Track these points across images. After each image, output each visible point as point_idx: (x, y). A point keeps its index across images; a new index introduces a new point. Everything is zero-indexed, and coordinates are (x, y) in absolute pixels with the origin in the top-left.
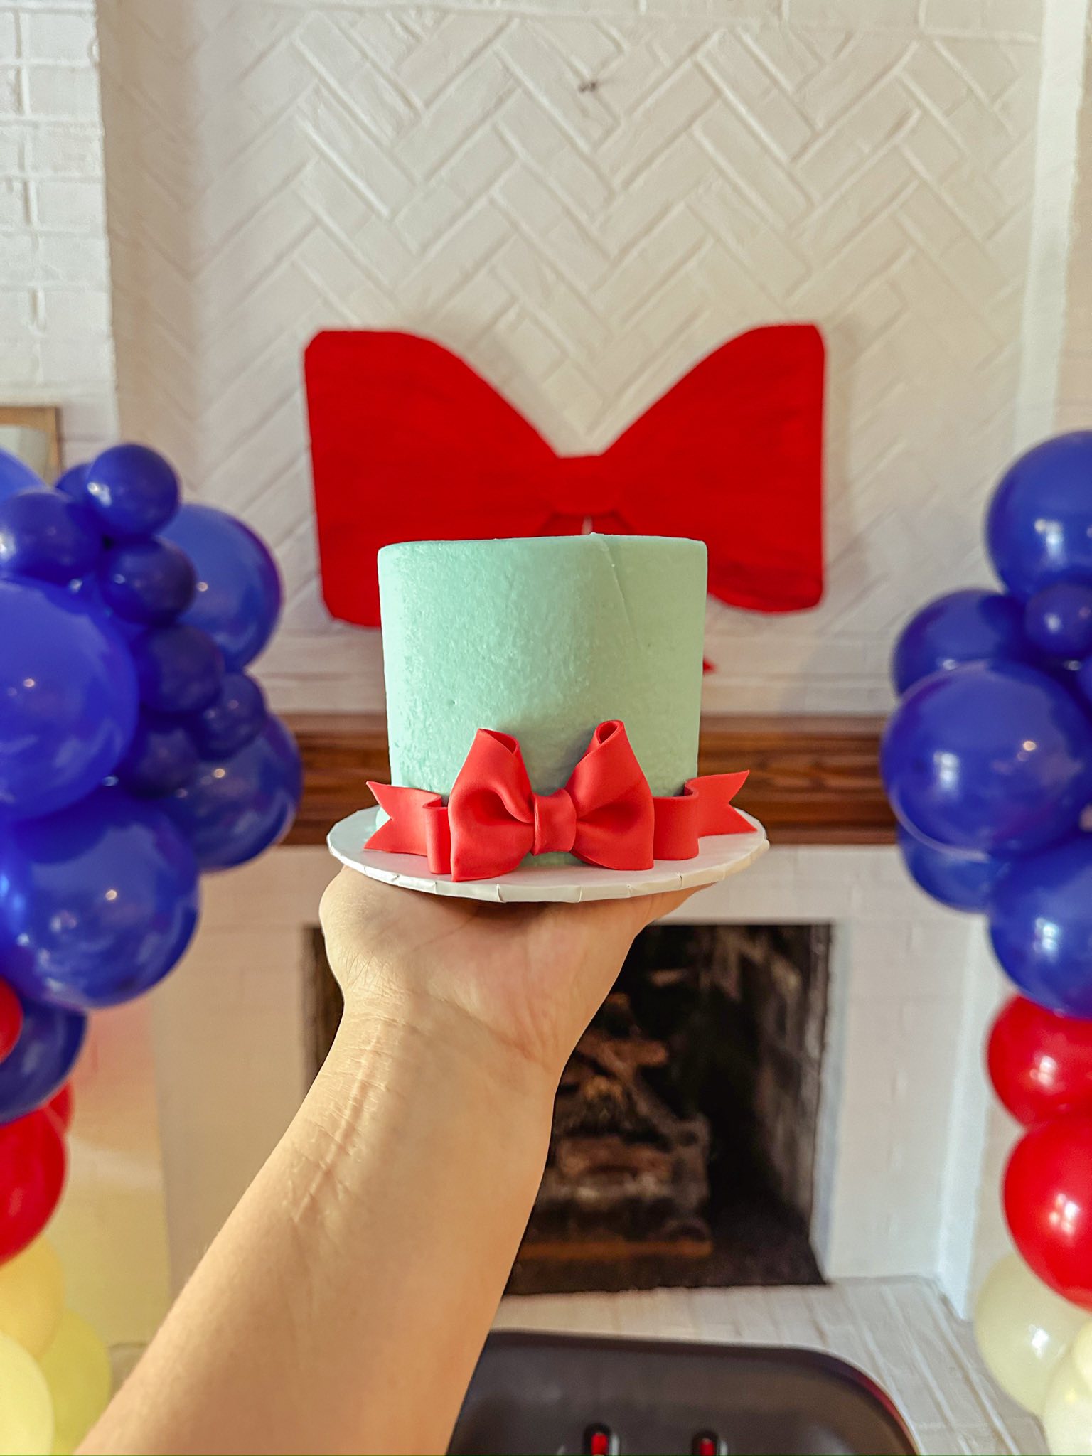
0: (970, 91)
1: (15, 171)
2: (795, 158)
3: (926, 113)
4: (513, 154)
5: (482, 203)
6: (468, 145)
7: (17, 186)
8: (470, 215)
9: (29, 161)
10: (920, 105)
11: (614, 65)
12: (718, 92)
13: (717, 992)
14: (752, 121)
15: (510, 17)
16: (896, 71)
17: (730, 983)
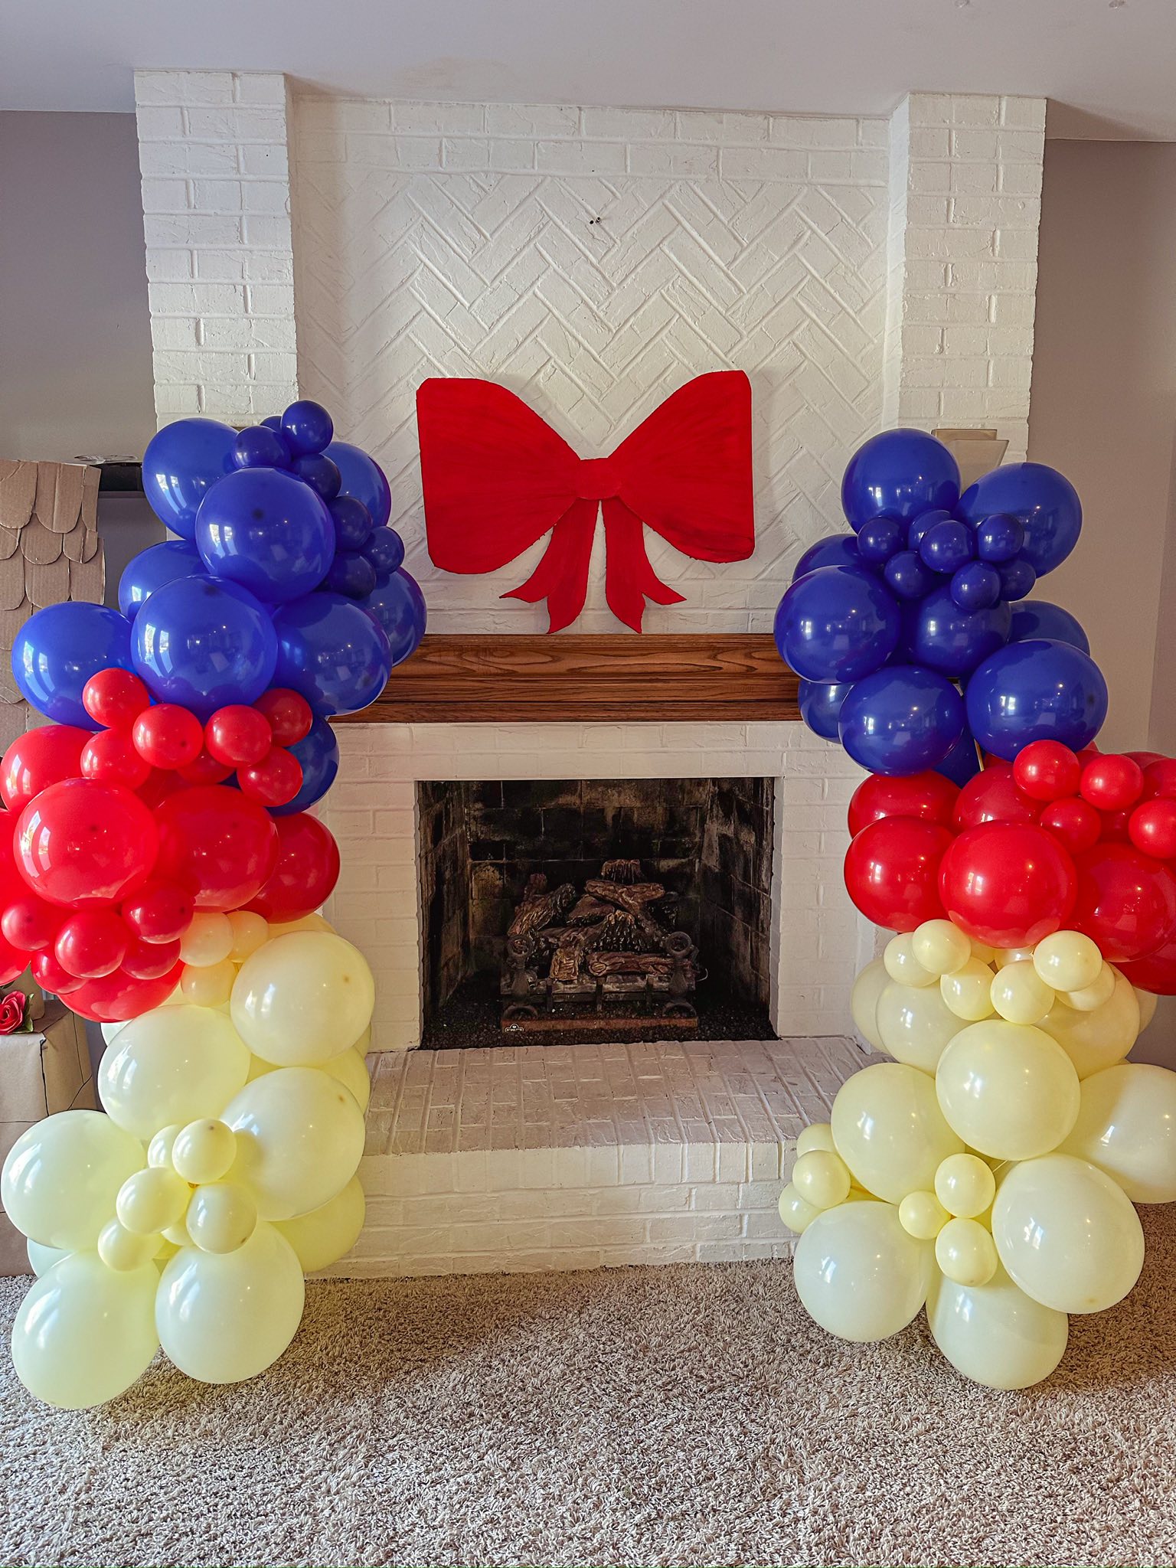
0: (843, 217)
1: (239, 280)
2: (729, 265)
3: (813, 232)
4: (549, 264)
5: (529, 295)
6: (518, 260)
7: (240, 288)
8: (521, 303)
9: (247, 273)
10: (810, 228)
11: (611, 206)
12: (679, 223)
13: (706, 870)
14: (701, 240)
15: (545, 177)
16: (794, 206)
17: (713, 862)
